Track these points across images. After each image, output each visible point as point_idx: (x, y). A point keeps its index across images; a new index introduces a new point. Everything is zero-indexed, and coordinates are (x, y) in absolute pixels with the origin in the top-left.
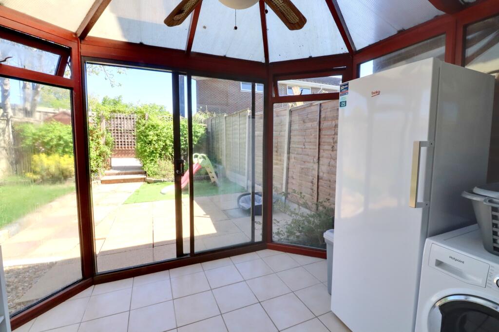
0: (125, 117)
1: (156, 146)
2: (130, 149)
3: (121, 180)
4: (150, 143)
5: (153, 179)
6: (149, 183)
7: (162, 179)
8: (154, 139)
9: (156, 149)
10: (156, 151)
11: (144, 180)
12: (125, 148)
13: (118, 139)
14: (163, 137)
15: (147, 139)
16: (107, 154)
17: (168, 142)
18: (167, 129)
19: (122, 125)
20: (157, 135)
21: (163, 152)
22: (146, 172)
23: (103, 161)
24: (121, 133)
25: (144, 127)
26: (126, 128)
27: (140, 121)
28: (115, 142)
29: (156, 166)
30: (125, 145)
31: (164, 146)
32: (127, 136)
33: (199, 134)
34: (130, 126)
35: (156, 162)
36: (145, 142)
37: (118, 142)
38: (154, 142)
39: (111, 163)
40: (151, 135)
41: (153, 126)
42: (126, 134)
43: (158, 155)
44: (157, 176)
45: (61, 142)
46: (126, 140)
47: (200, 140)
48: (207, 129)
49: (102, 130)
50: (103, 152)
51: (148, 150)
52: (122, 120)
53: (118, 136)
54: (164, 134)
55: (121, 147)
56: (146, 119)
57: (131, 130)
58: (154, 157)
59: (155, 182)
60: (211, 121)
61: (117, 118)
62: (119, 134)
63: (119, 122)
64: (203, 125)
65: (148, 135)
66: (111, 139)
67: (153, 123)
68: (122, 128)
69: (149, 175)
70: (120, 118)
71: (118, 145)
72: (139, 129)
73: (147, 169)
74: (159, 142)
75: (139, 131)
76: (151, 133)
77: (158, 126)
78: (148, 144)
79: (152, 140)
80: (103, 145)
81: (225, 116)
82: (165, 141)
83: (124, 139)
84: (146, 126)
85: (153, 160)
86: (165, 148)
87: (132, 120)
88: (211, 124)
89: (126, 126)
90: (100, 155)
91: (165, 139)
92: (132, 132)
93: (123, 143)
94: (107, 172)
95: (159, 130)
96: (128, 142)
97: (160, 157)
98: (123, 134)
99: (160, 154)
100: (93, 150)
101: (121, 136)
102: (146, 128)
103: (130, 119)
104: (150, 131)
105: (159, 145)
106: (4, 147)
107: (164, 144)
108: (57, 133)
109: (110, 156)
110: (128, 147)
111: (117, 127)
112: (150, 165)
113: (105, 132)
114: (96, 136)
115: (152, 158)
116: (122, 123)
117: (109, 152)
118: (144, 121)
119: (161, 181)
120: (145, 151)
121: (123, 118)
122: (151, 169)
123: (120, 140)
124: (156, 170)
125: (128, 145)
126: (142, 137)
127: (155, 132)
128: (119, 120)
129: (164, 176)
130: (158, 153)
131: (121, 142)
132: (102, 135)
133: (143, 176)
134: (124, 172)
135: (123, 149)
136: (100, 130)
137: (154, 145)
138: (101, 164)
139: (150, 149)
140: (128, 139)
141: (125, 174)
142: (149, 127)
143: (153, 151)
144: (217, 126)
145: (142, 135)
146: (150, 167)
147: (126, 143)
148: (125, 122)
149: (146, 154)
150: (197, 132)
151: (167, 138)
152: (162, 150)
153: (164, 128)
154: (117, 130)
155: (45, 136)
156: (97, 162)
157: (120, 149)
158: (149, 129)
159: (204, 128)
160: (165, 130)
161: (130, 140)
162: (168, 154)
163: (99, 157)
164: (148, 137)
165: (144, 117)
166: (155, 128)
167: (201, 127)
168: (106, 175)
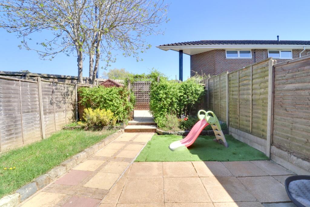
0: (145, 83)
1: (165, 103)
2: (147, 104)
3: (139, 130)
4: (160, 100)
5: (162, 131)
6: (159, 134)
7: (169, 132)
8: (163, 97)
9: (165, 105)
10: (165, 106)
11: (155, 131)
12: (144, 103)
13: (140, 97)
14: (170, 95)
15: (158, 97)
16: (131, 109)
17: (174, 99)
18: (173, 89)
19: (143, 89)
20: (166, 94)
21: (170, 108)
22: (156, 124)
23: (128, 114)
24: (142, 93)
25: (156, 88)
26: (145, 90)
27: (153, 83)
28: (136, 100)
29: (164, 119)
30: (144, 101)
31: (170, 102)
32: (146, 96)
33: (199, 92)
34: (147, 89)
35: (164, 116)
36: (157, 99)
37: (140, 99)
38: (163, 99)
39: (133, 115)
40: (161, 94)
41: (163, 86)
42: (145, 94)
43: (166, 110)
44: (165, 129)
45: (102, 100)
46: (145, 98)
47: (200, 97)
48: (205, 88)
49: (128, 90)
50: (128, 107)
51: (159, 106)
52: (143, 85)
53: (140, 95)
54: (171, 93)
55: (142, 103)
56: (158, 81)
57: (148, 92)
58: (163, 111)
59: (164, 134)
60: (209, 81)
61: (140, 84)
62: (141, 94)
63: (141, 86)
64: (202, 84)
65: (159, 94)
66: (134, 97)
67: (163, 84)
68: (143, 90)
69: (159, 127)
70: (142, 84)
71: (140, 101)
72: (153, 89)
73: (158, 122)
74: (167, 99)
75: (153, 91)
76: (161, 92)
77: (166, 86)
78: (159, 101)
79: (162, 97)
80: (129, 101)
81: (228, 73)
82: (172, 98)
83: (144, 98)
84: (158, 86)
85: (162, 114)
86: (171, 104)
87: (149, 85)
88: (209, 83)
89: (145, 89)
90: (126, 109)
91: (172, 97)
92: (149, 92)
93: (143, 100)
94: (130, 122)
95: (167, 90)
96: (146, 100)
97: (168, 112)
98: (143, 94)
99: (168, 109)
100: (122, 105)
101: (142, 95)
102: (158, 89)
103: (148, 84)
104: (160, 90)
105: (167, 102)
106: (72, 103)
107: (171, 101)
108: (101, 93)
109: (132, 110)
110: (146, 103)
111: (140, 90)
112: (160, 119)
113: (130, 92)
114: (124, 95)
115: (161, 113)
116: (143, 87)
117: (132, 107)
118: (156, 83)
119: (168, 134)
120: (157, 106)
121: (144, 84)
122: (161, 121)
123: (141, 99)
124: (164, 123)
125: (146, 101)
126: (155, 95)
127: (165, 91)
128: (141, 85)
129: (171, 128)
130: (166, 108)
131: (142, 99)
132: (128, 94)
133: (154, 128)
134: (141, 122)
135: (143, 104)
136: (127, 91)
137: (163, 101)
138: (126, 116)
139: (160, 105)
140: (146, 97)
141: (142, 124)
142: (160, 87)
143: (162, 107)
144: (215, 84)
145: (155, 94)
146: (160, 120)
147: (145, 100)
148: (145, 86)
149: (157, 109)
150: (198, 90)
151: (173, 96)
152: (170, 106)
153: (171, 88)
154: (140, 92)
155: (93, 95)
156: (124, 114)
157: (141, 104)
158: (160, 89)
159: (203, 87)
160: (172, 90)
161: (147, 98)
162: (174, 109)
163: (125, 111)
164: (159, 95)
165: (156, 80)
166: (164, 88)
167: (200, 86)
168: (129, 124)
